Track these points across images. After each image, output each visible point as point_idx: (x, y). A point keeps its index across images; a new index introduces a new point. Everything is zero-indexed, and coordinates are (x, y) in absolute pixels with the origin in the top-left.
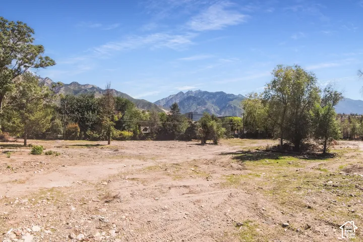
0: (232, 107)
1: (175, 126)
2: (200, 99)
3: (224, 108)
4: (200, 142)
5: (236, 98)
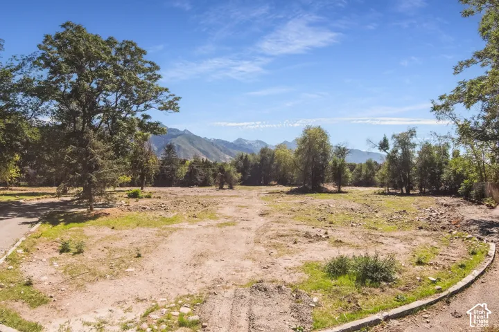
1: (173, 170)
4: (218, 187)
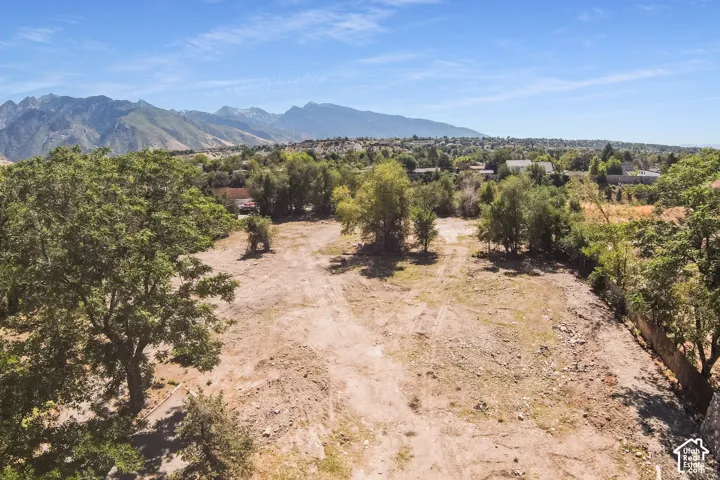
0: (127, 129)
2: (53, 114)
3: (109, 131)
5: (132, 110)
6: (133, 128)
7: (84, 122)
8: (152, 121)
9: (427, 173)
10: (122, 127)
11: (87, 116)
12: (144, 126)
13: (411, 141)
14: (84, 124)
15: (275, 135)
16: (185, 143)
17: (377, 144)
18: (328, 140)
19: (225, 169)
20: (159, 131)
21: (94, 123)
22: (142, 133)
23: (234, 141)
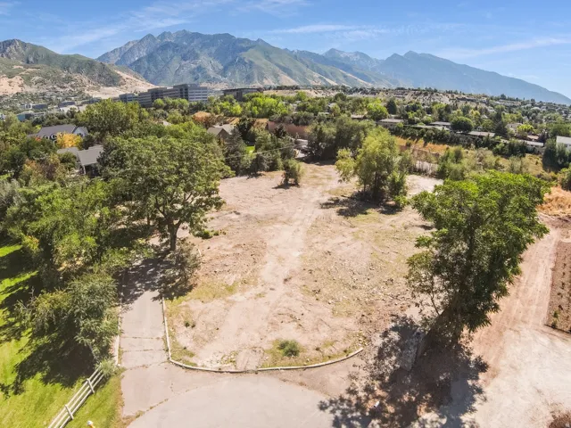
0: (246, 63)
2: (186, 47)
3: (232, 63)
6: (251, 62)
7: (210, 55)
8: (268, 57)
9: (480, 136)
10: (242, 61)
11: (213, 50)
12: (260, 61)
13: (497, 99)
14: (210, 56)
15: (375, 78)
16: (295, 79)
17: (463, 99)
18: (419, 90)
19: (312, 111)
20: (273, 66)
21: (218, 55)
22: (258, 68)
23: (338, 81)
